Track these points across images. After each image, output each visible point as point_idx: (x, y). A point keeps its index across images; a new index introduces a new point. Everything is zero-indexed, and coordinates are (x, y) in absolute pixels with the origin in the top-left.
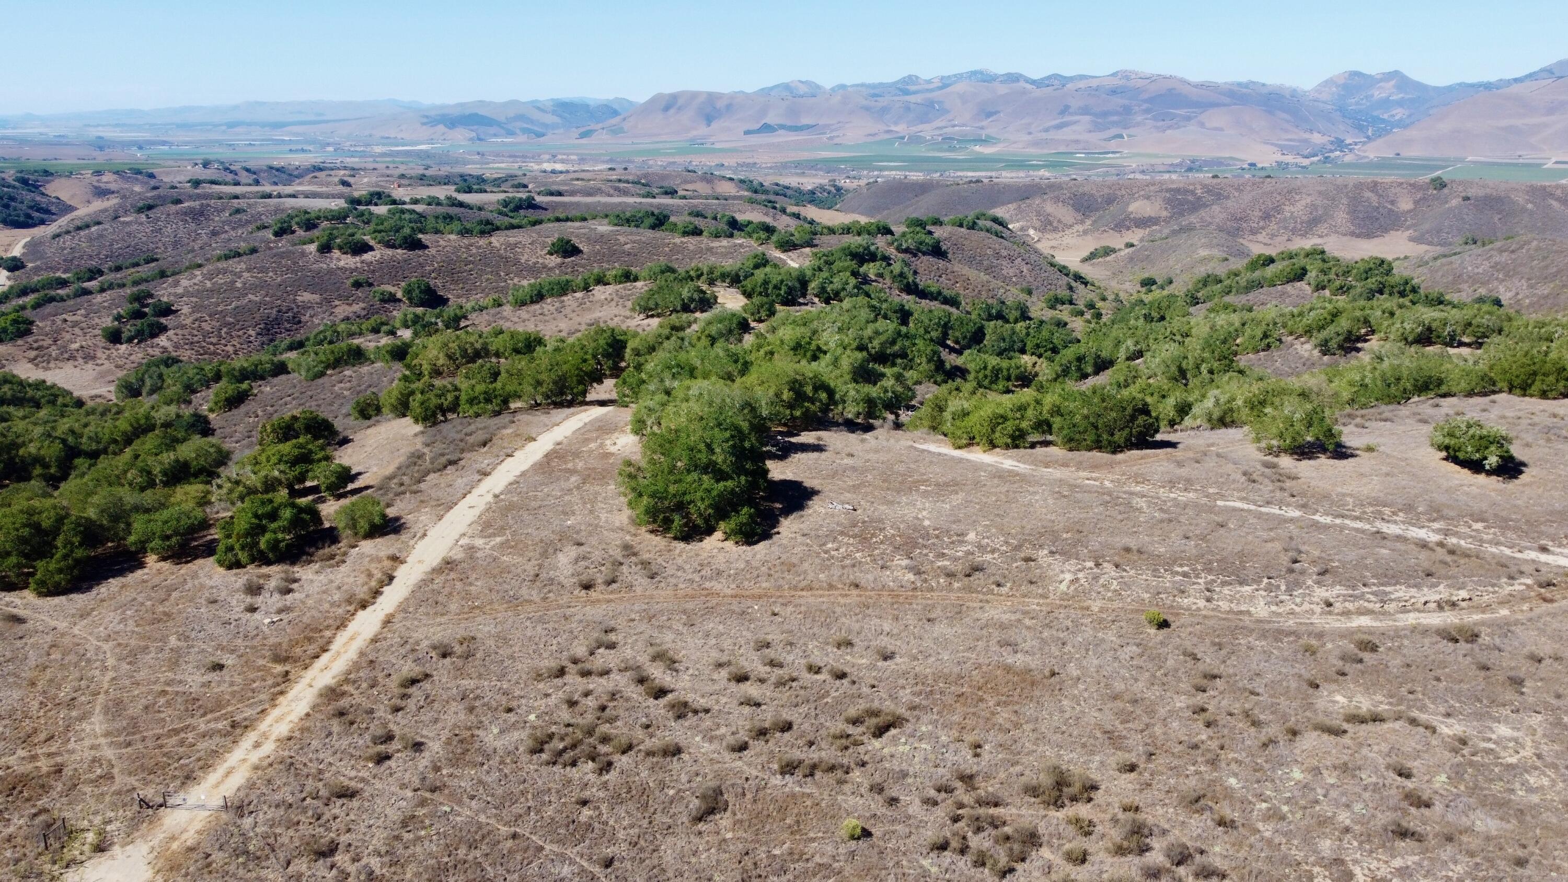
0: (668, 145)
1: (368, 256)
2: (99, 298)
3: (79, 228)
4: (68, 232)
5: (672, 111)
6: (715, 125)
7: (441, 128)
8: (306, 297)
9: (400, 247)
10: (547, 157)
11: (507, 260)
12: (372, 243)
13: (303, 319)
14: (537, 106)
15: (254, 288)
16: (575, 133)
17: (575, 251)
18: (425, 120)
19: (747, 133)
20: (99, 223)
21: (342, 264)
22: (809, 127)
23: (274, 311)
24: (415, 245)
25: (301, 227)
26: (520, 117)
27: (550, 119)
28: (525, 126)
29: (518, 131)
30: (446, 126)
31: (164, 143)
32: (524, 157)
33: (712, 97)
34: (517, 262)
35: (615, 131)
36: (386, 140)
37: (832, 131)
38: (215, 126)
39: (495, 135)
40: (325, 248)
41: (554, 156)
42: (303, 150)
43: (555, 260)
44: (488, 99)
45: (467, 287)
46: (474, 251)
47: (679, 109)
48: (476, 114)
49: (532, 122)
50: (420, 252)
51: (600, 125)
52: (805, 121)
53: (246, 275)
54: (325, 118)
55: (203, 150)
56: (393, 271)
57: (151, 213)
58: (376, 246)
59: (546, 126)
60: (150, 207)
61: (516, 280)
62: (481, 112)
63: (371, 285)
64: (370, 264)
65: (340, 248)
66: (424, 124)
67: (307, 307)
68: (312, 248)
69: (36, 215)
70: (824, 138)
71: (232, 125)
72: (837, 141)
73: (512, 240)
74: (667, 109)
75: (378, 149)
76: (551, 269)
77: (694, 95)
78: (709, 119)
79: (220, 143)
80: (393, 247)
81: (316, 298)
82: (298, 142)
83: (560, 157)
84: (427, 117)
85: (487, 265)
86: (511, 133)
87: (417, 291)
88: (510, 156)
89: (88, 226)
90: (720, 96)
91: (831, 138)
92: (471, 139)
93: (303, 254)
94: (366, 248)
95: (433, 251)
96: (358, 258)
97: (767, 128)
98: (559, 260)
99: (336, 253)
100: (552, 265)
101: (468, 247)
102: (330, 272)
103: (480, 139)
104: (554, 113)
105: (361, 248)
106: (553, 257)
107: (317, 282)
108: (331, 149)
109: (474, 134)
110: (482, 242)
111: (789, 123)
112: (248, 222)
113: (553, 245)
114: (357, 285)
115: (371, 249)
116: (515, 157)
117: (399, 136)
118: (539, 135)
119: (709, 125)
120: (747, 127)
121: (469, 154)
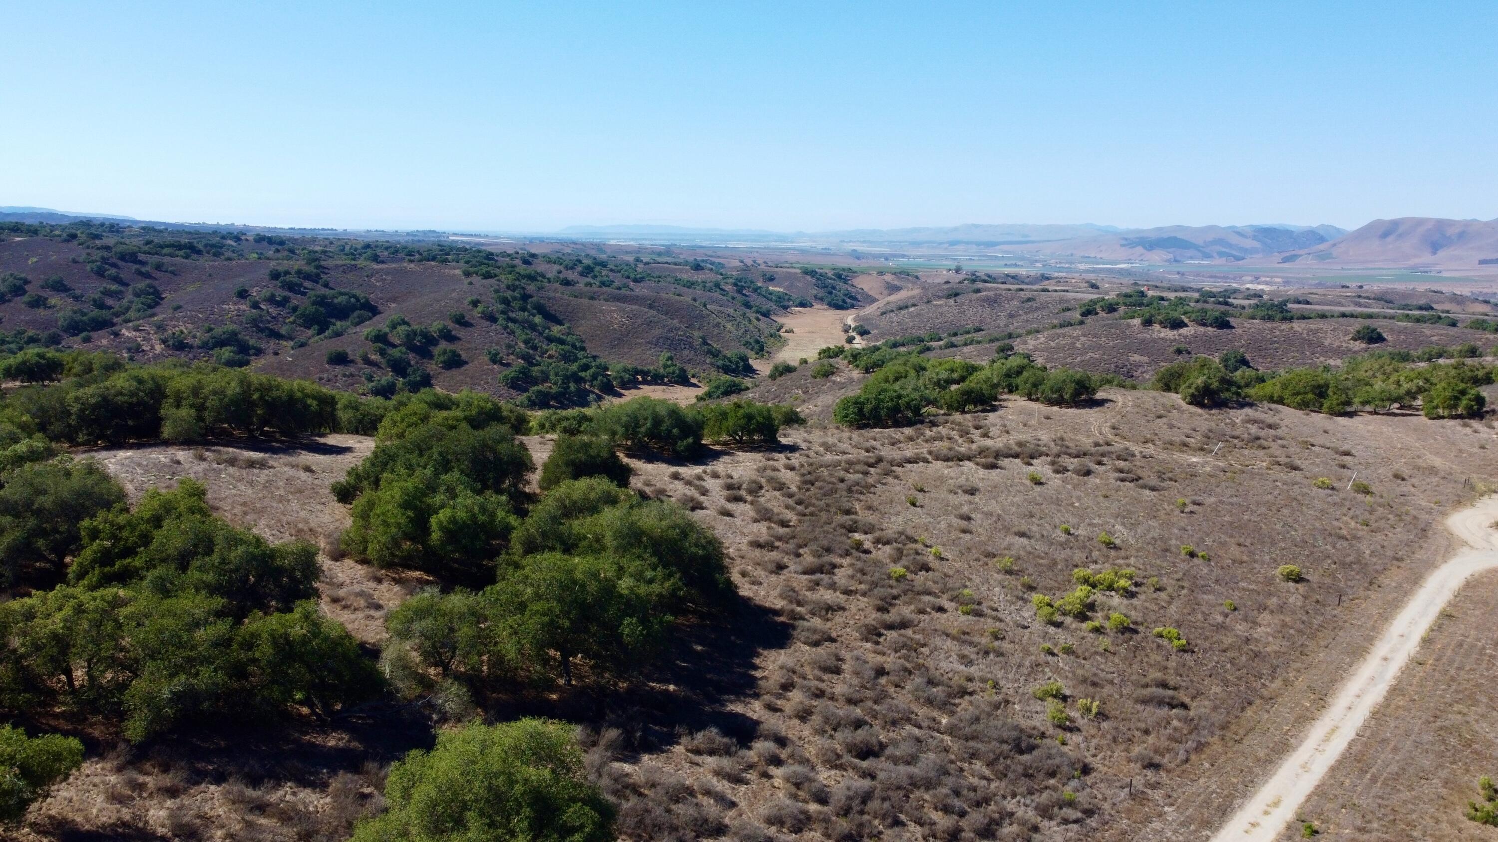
0: (1384, 272)
1: (1183, 331)
2: (966, 350)
3: (901, 309)
4: (892, 311)
5: (1390, 239)
6: (1441, 254)
7: (1139, 250)
8: (1136, 358)
9: (1211, 325)
11: (1310, 343)
12: (1186, 321)
13: (1135, 374)
14: (1238, 232)
15: (1091, 348)
16: (1278, 257)
17: (1380, 339)
18: (1124, 242)
19: (1482, 262)
20: (914, 305)
21: (1162, 335)
23: (1113, 366)
24: (1223, 324)
25: (1103, 310)
26: (1219, 241)
27: (1249, 243)
28: (1224, 249)
29: (1215, 255)
30: (1145, 248)
33: (1441, 225)
34: (1320, 345)
35: (1323, 257)
39: (1191, 258)
40: (1148, 323)
41: (1257, 278)
43: (1359, 345)
44: (1189, 224)
45: (1275, 361)
46: (1278, 333)
47: (1400, 236)
48: (1175, 238)
49: (1230, 246)
50: (1228, 331)
51: (1306, 251)
53: (1082, 339)
54: (1030, 239)
56: (1209, 344)
57: (958, 299)
58: (1189, 324)
59: (1246, 250)
60: (956, 295)
61: (1322, 359)
62: (1179, 235)
63: (1189, 353)
64: (1186, 337)
65: (1161, 323)
66: (1123, 246)
67: (1139, 365)
68: (1137, 322)
69: (848, 301)
73: (1313, 327)
74: (1385, 235)
76: (1355, 352)
77: (1420, 222)
78: (1435, 247)
80: (1204, 325)
81: (1145, 359)
82: (1011, 258)
83: (1263, 279)
84: (1127, 239)
85: (1291, 345)
86: (1207, 256)
87: (1233, 360)
88: (1210, 277)
89: (907, 307)
90: (1451, 223)
92: (1167, 261)
93: (1129, 326)
94: (1182, 325)
95: (1239, 331)
96: (1175, 332)
98: (1363, 345)
99: (1157, 327)
100: (1356, 349)
101: (1271, 330)
102: (1154, 341)
103: (1176, 261)
104: (1255, 238)
105: (1177, 324)
106: (1357, 343)
107: (1143, 347)
108: (1038, 264)
109: (1171, 256)
110: (1285, 326)
112: (1037, 309)
113: (1358, 332)
114: (1179, 352)
115: (1186, 325)
116: (1215, 277)
117: (1099, 256)
118: (1238, 259)
119: (1434, 253)
120: (1482, 257)
121: (1169, 273)
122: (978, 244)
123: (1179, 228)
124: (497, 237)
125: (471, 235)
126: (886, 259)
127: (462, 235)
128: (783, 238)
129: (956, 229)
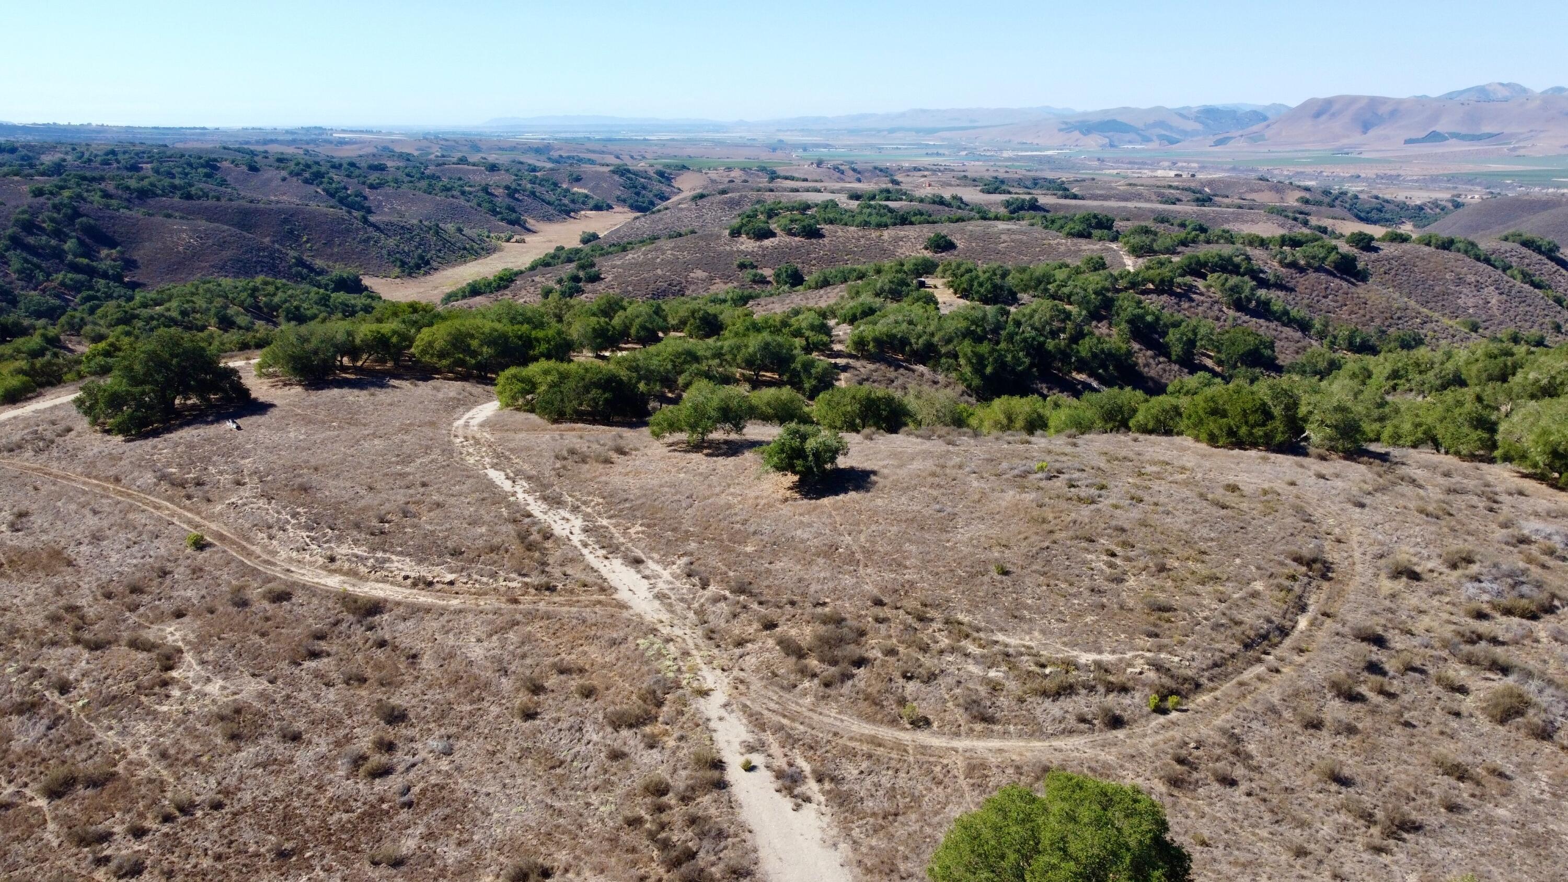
0: (1307, 154)
5: (1324, 118)
6: (1372, 133)
7: (1076, 134)
10: (1166, 164)
14: (1181, 114)
16: (1212, 139)
18: (1064, 126)
19: (1408, 142)
22: (1490, 136)
26: (1161, 124)
27: (1191, 126)
28: (1163, 132)
29: (1155, 138)
30: (1082, 132)
31: (826, 146)
32: (1143, 164)
33: (1374, 103)
35: (1255, 138)
36: (1024, 146)
37: (1519, 141)
38: (879, 131)
39: (1130, 142)
41: (1174, 164)
42: (938, 154)
44: (1133, 106)
47: (1333, 115)
48: (1114, 122)
49: (1170, 128)
51: (1240, 132)
52: (1487, 129)
54: (976, 124)
55: (856, 152)
59: (1185, 133)
62: (1119, 119)
66: (1060, 130)
70: (1505, 149)
71: (892, 131)
72: (1522, 152)
74: (1318, 115)
75: (1006, 154)
77: (1353, 100)
78: (1366, 127)
79: (872, 146)
82: (941, 146)
83: (1180, 164)
84: (1066, 123)
86: (1147, 140)
88: (1130, 163)
90: (1383, 101)
91: (1515, 149)
92: (1103, 146)
97: (1435, 137)
103: (1112, 146)
104: (1197, 119)
108: (964, 153)
109: (1107, 140)
111: (1463, 131)
116: (1134, 163)
117: (1035, 142)
118: (1172, 142)
119: (1365, 133)
120: (1408, 137)
121: (1090, 160)
122: (918, 131)
123: (1126, 110)
124: (390, 133)
125: (362, 132)
126: (805, 150)
127: (352, 131)
128: (718, 128)
129: (903, 115)
